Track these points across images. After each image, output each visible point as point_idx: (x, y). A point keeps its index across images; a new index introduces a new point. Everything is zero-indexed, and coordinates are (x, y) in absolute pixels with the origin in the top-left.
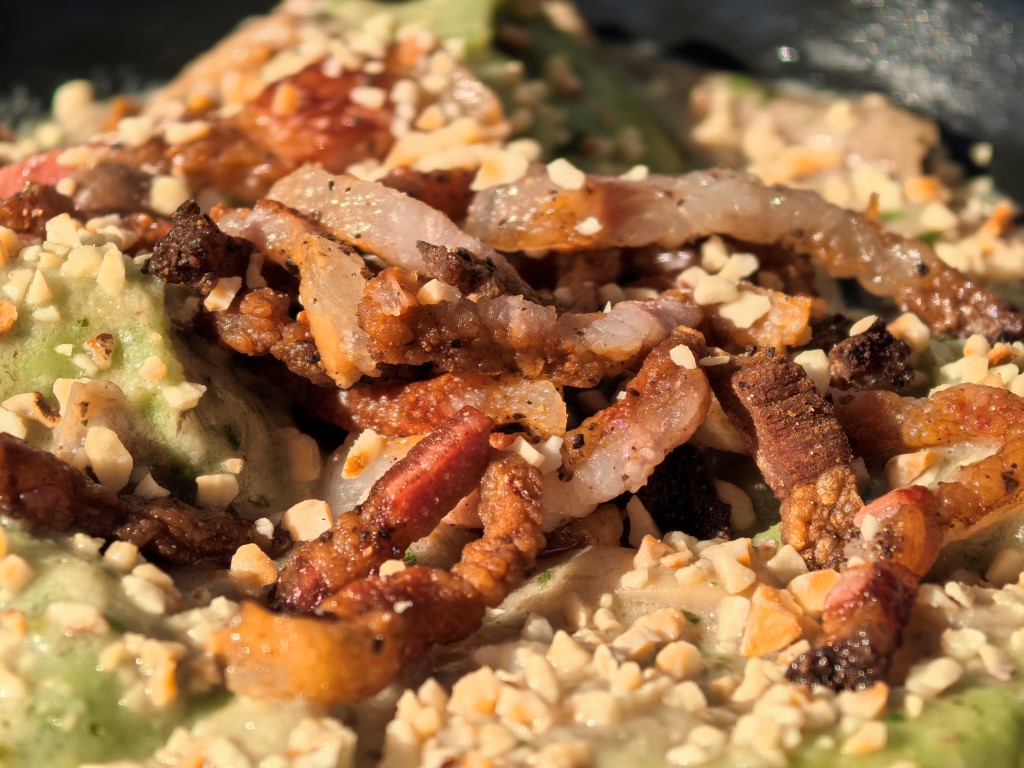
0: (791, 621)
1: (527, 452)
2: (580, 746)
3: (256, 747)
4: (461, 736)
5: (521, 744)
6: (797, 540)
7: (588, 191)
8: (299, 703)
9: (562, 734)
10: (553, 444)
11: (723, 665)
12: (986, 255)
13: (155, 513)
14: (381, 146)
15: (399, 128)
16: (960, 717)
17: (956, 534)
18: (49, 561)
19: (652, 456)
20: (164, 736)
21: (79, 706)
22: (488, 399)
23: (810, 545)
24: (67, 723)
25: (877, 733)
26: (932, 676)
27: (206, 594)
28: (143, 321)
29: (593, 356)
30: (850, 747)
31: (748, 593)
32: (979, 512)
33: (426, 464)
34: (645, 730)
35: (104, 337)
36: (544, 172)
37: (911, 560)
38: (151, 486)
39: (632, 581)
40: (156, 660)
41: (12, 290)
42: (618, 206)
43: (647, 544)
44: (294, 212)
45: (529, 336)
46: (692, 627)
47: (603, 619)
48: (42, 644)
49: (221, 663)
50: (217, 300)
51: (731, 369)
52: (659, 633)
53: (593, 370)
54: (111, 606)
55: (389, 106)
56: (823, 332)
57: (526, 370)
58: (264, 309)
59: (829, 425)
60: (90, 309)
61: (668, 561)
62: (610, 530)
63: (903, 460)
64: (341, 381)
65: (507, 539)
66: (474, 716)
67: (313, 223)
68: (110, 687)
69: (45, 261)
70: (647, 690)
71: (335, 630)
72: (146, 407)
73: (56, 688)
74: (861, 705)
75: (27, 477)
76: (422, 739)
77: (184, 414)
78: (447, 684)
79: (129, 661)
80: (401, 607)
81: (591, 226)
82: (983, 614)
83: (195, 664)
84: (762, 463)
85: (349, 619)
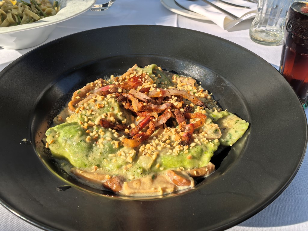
0: (179, 137)
1: (154, 120)
2: (158, 152)
3: (126, 153)
4: (146, 151)
5: (152, 152)
6: (180, 128)
7: (161, 91)
8: (130, 148)
9: (156, 151)
10: (156, 119)
11: (173, 142)
12: (200, 94)
13: (117, 126)
14: (141, 84)
15: (143, 82)
16: (196, 149)
17: (196, 128)
18: (106, 132)
19: (166, 120)
20: (117, 151)
21: (109, 148)
22: (150, 114)
23: (181, 129)
24: (107, 150)
25: (187, 151)
26: (193, 145)
27: (122, 134)
28: (116, 106)
29: (160, 110)
30: (184, 153)
31: (175, 134)
32: (198, 126)
33: (144, 122)
34: (165, 150)
35: (112, 108)
36: (156, 90)
37: (191, 131)
38: (117, 123)
39: (164, 133)
40: (116, 143)
41: (103, 103)
42: (164, 93)
43: (165, 129)
44: (131, 94)
45: (154, 108)
46: (170, 138)
47: (161, 137)
48: (105, 142)
49: (123, 143)
50: (124, 104)
51: (174, 111)
52: (166, 138)
53: (160, 111)
54: (112, 137)
55: (142, 80)
56: (183, 106)
57: (154, 111)
58: (128, 105)
59: (183, 117)
60: (111, 105)
61: (167, 131)
62: (162, 127)
63: (191, 120)
64: (136, 112)
65: (152, 129)
66: (147, 149)
67: (133, 96)
68: (112, 146)
69: (107, 100)
70: (165, 146)
71: (134, 140)
72: (117, 114)
73: (106, 146)
74: (186, 147)
75: (104, 123)
76: (143, 151)
77: (120, 115)
78: (145, 145)
79: (114, 143)
80: (141, 137)
81: (161, 95)
82: (198, 137)
83: (121, 143)
84: (177, 120)
85: (136, 139)
